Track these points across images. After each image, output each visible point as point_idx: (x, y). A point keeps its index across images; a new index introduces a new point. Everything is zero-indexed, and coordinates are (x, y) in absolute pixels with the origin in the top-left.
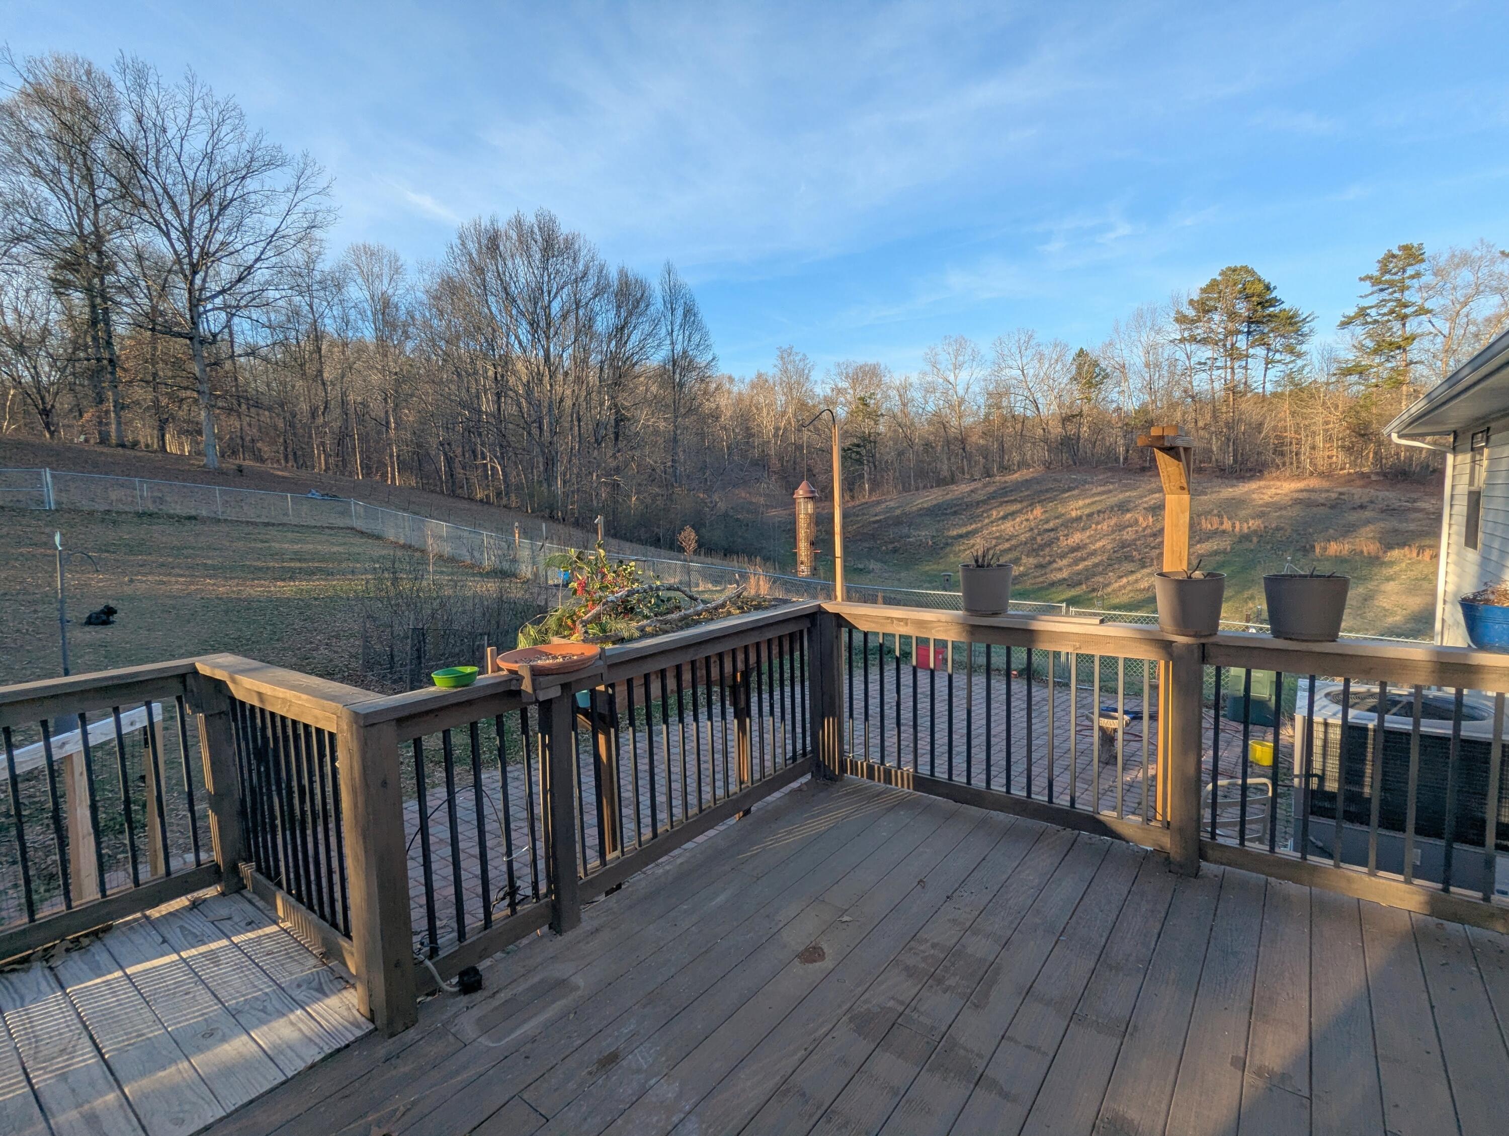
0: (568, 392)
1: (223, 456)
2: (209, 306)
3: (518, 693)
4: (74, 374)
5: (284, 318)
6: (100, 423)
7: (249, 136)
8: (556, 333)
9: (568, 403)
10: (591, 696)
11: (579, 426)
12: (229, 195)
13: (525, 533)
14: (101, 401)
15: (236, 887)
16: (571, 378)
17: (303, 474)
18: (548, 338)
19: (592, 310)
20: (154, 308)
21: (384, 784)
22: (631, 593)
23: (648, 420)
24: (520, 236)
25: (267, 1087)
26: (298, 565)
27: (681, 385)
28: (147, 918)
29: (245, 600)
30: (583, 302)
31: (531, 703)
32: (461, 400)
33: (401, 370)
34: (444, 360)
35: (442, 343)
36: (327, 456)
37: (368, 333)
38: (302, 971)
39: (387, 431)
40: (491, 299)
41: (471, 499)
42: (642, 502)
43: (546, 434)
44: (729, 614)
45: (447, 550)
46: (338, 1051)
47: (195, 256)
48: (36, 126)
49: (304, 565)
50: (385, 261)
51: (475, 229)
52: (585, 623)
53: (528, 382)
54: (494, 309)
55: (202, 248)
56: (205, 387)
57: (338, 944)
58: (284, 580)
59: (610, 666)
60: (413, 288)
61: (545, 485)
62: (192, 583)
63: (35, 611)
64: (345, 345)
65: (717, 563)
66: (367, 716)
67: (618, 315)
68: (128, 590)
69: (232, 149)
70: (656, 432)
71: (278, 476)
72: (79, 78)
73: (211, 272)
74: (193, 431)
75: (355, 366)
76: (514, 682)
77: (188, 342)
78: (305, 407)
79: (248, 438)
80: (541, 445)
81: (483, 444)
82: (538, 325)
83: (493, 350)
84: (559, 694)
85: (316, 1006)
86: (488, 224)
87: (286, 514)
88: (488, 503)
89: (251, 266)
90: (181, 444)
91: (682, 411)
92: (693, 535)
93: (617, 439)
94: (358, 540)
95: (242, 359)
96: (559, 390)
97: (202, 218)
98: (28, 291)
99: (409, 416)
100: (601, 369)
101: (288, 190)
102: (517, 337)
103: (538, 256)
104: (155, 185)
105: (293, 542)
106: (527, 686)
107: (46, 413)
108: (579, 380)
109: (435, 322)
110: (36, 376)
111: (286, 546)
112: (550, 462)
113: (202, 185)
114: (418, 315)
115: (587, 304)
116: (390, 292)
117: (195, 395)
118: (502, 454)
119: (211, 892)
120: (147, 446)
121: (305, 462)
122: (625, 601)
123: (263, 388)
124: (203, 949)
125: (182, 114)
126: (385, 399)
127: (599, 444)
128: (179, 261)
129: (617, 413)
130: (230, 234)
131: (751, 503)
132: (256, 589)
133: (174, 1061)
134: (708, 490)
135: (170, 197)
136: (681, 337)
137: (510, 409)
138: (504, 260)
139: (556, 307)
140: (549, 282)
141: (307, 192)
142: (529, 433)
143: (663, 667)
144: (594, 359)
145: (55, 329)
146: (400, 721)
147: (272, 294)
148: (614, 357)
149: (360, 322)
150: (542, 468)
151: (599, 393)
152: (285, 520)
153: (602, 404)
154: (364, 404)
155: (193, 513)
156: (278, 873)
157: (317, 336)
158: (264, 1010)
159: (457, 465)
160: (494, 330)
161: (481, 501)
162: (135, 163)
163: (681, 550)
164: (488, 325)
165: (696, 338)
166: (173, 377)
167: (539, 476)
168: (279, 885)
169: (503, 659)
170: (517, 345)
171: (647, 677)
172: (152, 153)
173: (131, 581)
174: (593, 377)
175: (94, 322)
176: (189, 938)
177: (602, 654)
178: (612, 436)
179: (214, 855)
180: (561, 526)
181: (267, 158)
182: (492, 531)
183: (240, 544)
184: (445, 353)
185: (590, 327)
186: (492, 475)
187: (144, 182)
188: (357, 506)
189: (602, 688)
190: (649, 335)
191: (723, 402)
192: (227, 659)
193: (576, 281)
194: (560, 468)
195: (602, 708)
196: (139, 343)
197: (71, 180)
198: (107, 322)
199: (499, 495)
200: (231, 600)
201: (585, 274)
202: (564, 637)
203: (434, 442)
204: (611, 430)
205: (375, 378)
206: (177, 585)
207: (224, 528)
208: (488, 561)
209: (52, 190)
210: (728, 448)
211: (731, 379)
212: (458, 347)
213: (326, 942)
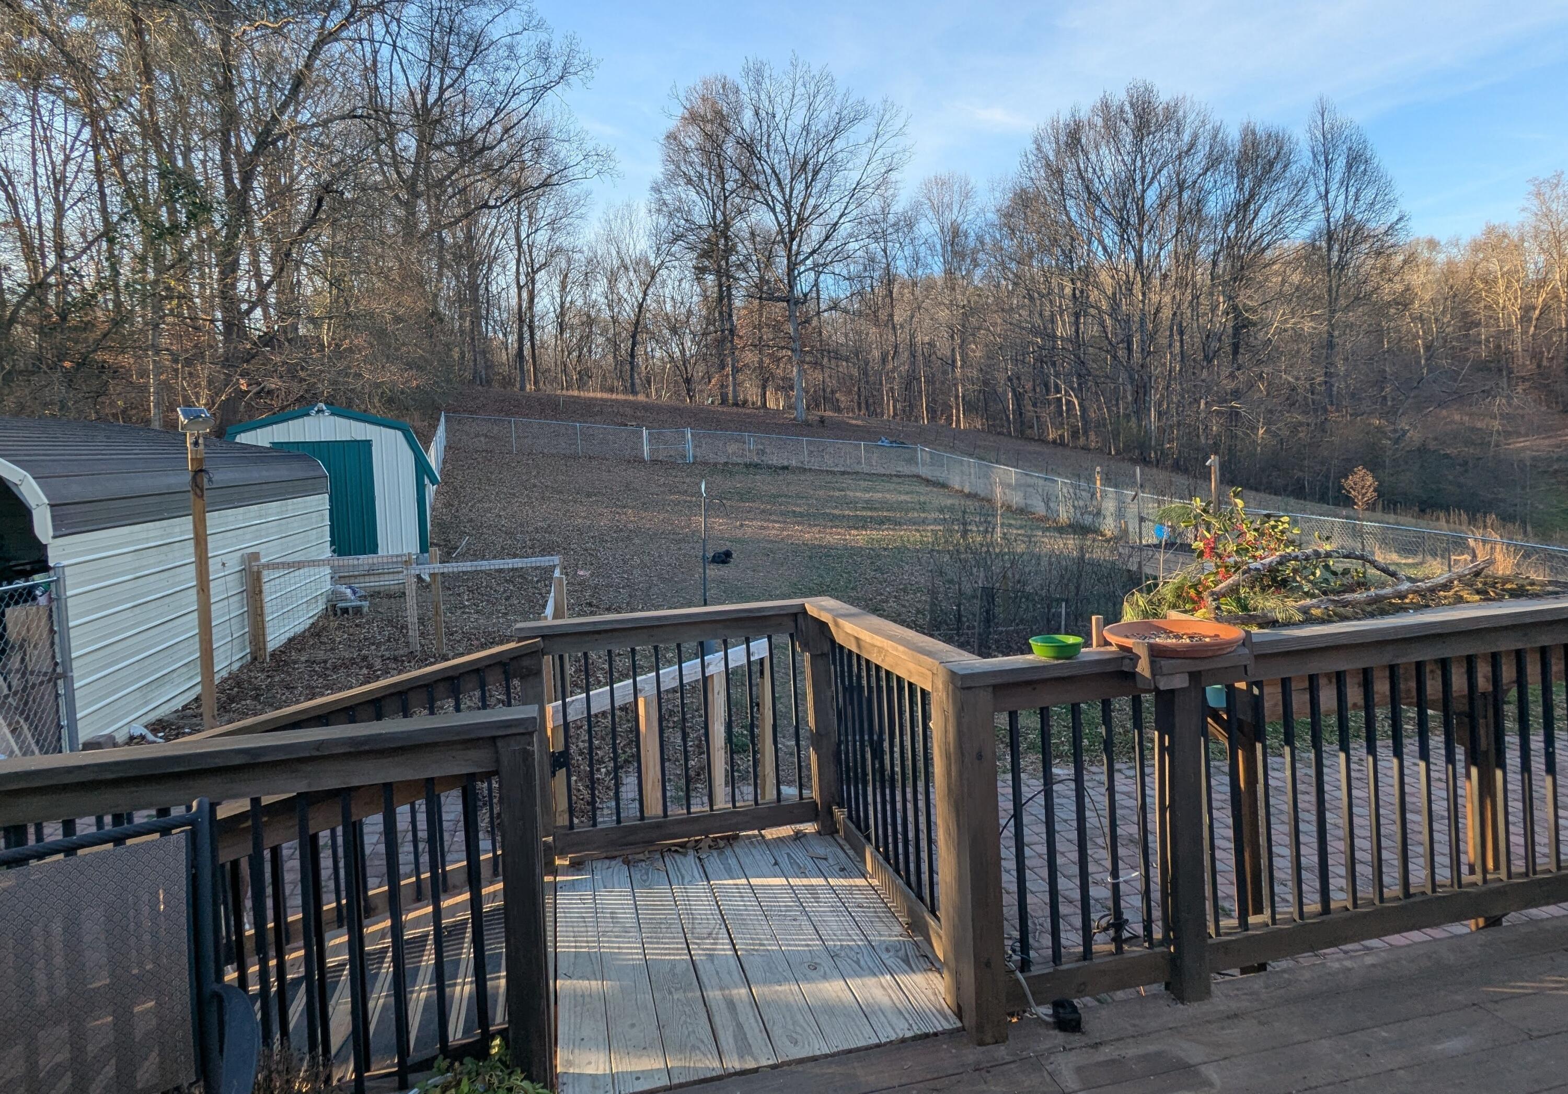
0: (1167, 299)
1: (808, 408)
2: (802, 268)
3: (1131, 676)
4: (706, 346)
5: (861, 267)
6: (722, 386)
7: (838, 99)
8: (1151, 228)
9: (1166, 313)
10: (1228, 694)
11: (1182, 341)
12: (821, 160)
13: (1108, 480)
14: (722, 366)
15: (829, 830)
16: (1170, 282)
17: (874, 421)
18: (1140, 236)
19: (1201, 189)
20: (762, 278)
21: (980, 756)
22: (1283, 561)
23: (1286, 321)
24: (1106, 120)
25: (862, 1043)
26: (869, 514)
27: (1342, 266)
28: (763, 837)
29: (825, 547)
30: (1189, 181)
31: (1149, 691)
32: (1033, 326)
33: (969, 302)
34: (1015, 284)
35: (1013, 266)
36: (896, 401)
37: (937, 268)
38: (890, 936)
39: (953, 371)
40: (1070, 203)
41: (1043, 441)
42: (1275, 435)
43: (1137, 355)
44: (1459, 600)
45: (1017, 499)
46: (927, 1036)
47: (793, 224)
48: (690, 143)
49: (875, 514)
50: (956, 188)
51: (1053, 128)
52: (1217, 597)
53: (1114, 294)
54: (1073, 215)
55: (799, 215)
56: (796, 346)
57: (924, 918)
58: (857, 529)
59: (1259, 657)
60: (983, 210)
61: (1134, 419)
62: (783, 529)
63: (680, 549)
64: (915, 284)
65: (1408, 524)
66: (964, 677)
67: (1240, 188)
68: (739, 533)
69: (824, 116)
70: (1298, 336)
71: (852, 425)
72: (718, 92)
73: (805, 235)
74: (786, 386)
75: (924, 305)
76: (1127, 661)
77: (785, 304)
78: (876, 354)
79: (829, 390)
80: (1129, 370)
81: (1057, 375)
82: (1128, 223)
83: (1072, 263)
84: (1186, 684)
85: (903, 977)
86: (1068, 116)
87: (859, 463)
88: (1062, 444)
89: (837, 223)
90: (777, 400)
91: (1343, 302)
92: (1370, 480)
93: (1236, 352)
94: (923, 489)
95: (826, 314)
96: (1155, 298)
97: (800, 186)
98: (680, 281)
99: (976, 352)
100: (1215, 263)
101: (869, 140)
102: (1101, 242)
103: (1129, 139)
104: (766, 167)
105: (866, 490)
106: (1143, 668)
107: (688, 381)
108: (1182, 283)
109: (1006, 243)
110: (683, 352)
111: (858, 494)
112: (1142, 390)
113: (801, 157)
114: (987, 239)
115: (1195, 182)
116: (960, 220)
117: (790, 353)
118: (1080, 385)
119: (809, 828)
120: (753, 404)
121: (875, 410)
122: (1273, 571)
123: (842, 340)
124: (805, 881)
125: (787, 95)
126: (952, 337)
127: (1210, 361)
128: (781, 232)
129: (1236, 318)
130: (820, 196)
131: (1473, 429)
132: (834, 537)
133: (786, 980)
134: (1391, 413)
135: (776, 175)
136: (1342, 198)
137: (1091, 330)
138: (1086, 154)
139: (1152, 196)
140: (1143, 166)
141: (886, 137)
142: (1115, 357)
143: (1342, 668)
144: (1205, 252)
145: (695, 309)
146: (996, 688)
147: (853, 246)
148: (1230, 245)
149: (930, 258)
150: (1130, 398)
151: (1212, 294)
152: (858, 468)
153: (1214, 309)
154: (931, 344)
155: (786, 464)
156: (867, 827)
157: (889, 279)
158: (857, 962)
159: (1027, 401)
160: (1073, 239)
161: (1054, 442)
162: (752, 152)
163: (1348, 502)
164: (1065, 236)
165: (1368, 195)
166: (774, 339)
167: (1125, 409)
168: (868, 838)
169: (1111, 631)
170: (1100, 252)
171: (1313, 680)
172: (765, 140)
173: (742, 525)
174: (1202, 276)
175: (720, 299)
176: (795, 867)
177: (1247, 641)
178: (1228, 349)
179: (814, 793)
180: (1155, 470)
181: (852, 115)
182: (1067, 478)
183: (821, 493)
184: (1016, 275)
185: (1199, 211)
186: (1068, 410)
187: (759, 167)
188: (923, 453)
189: (1242, 685)
190: (1290, 204)
191: (1416, 279)
192: (829, 602)
193: (1179, 157)
194: (1155, 397)
195: (1246, 716)
196: (751, 312)
197: (710, 180)
198: (730, 295)
199: (1075, 434)
200: (814, 547)
201: (1192, 145)
202: (1185, 612)
203: (1001, 377)
204: (1227, 340)
205: (943, 314)
206: (774, 530)
207: (809, 477)
208: (1064, 514)
209: (698, 193)
210: (1428, 348)
211: (1432, 244)
212: (1031, 266)
213: (911, 913)
